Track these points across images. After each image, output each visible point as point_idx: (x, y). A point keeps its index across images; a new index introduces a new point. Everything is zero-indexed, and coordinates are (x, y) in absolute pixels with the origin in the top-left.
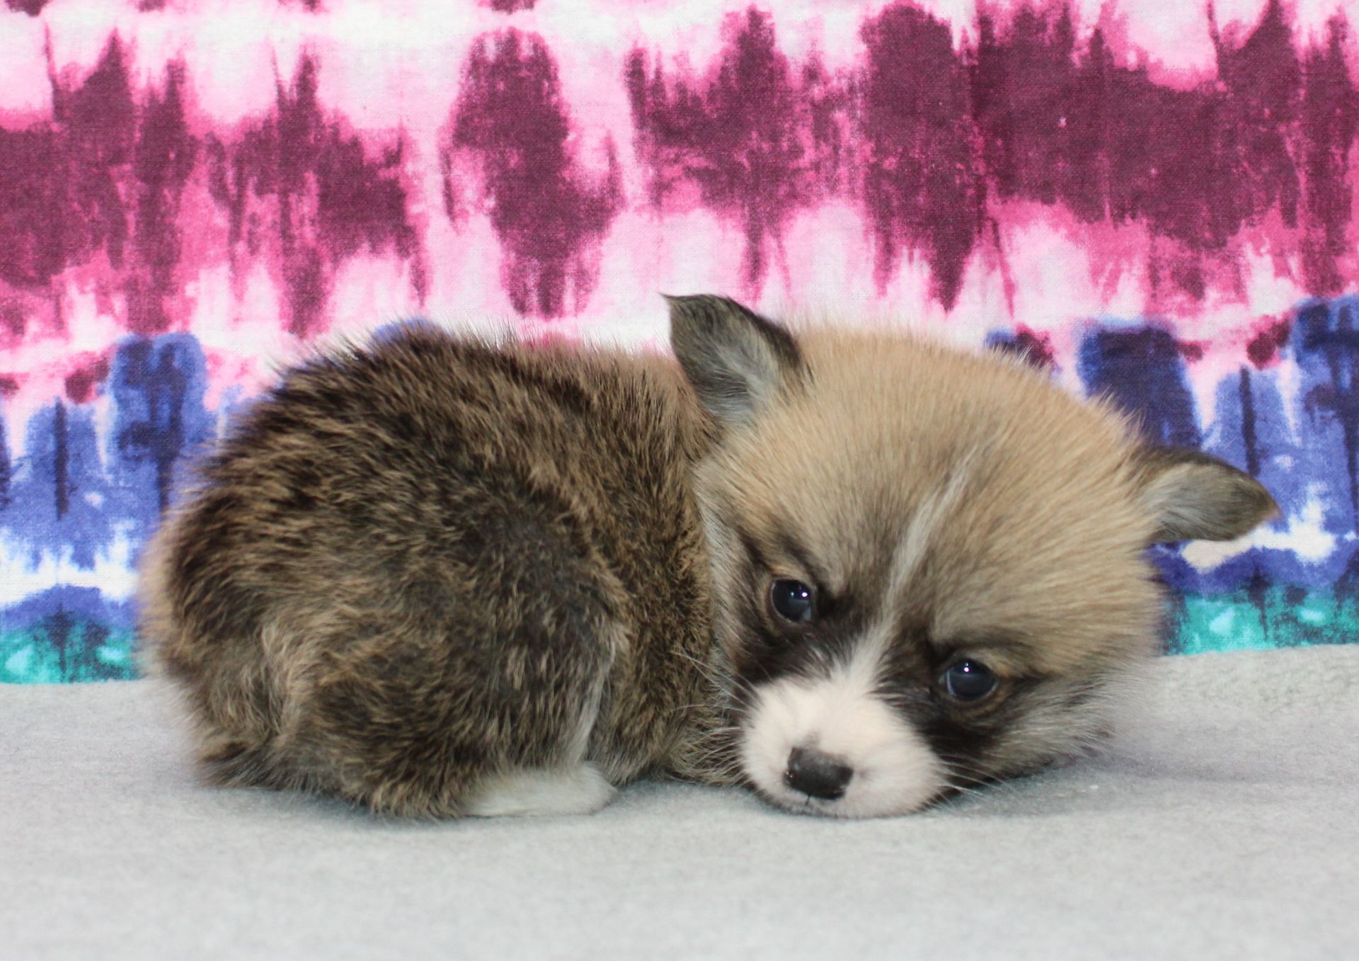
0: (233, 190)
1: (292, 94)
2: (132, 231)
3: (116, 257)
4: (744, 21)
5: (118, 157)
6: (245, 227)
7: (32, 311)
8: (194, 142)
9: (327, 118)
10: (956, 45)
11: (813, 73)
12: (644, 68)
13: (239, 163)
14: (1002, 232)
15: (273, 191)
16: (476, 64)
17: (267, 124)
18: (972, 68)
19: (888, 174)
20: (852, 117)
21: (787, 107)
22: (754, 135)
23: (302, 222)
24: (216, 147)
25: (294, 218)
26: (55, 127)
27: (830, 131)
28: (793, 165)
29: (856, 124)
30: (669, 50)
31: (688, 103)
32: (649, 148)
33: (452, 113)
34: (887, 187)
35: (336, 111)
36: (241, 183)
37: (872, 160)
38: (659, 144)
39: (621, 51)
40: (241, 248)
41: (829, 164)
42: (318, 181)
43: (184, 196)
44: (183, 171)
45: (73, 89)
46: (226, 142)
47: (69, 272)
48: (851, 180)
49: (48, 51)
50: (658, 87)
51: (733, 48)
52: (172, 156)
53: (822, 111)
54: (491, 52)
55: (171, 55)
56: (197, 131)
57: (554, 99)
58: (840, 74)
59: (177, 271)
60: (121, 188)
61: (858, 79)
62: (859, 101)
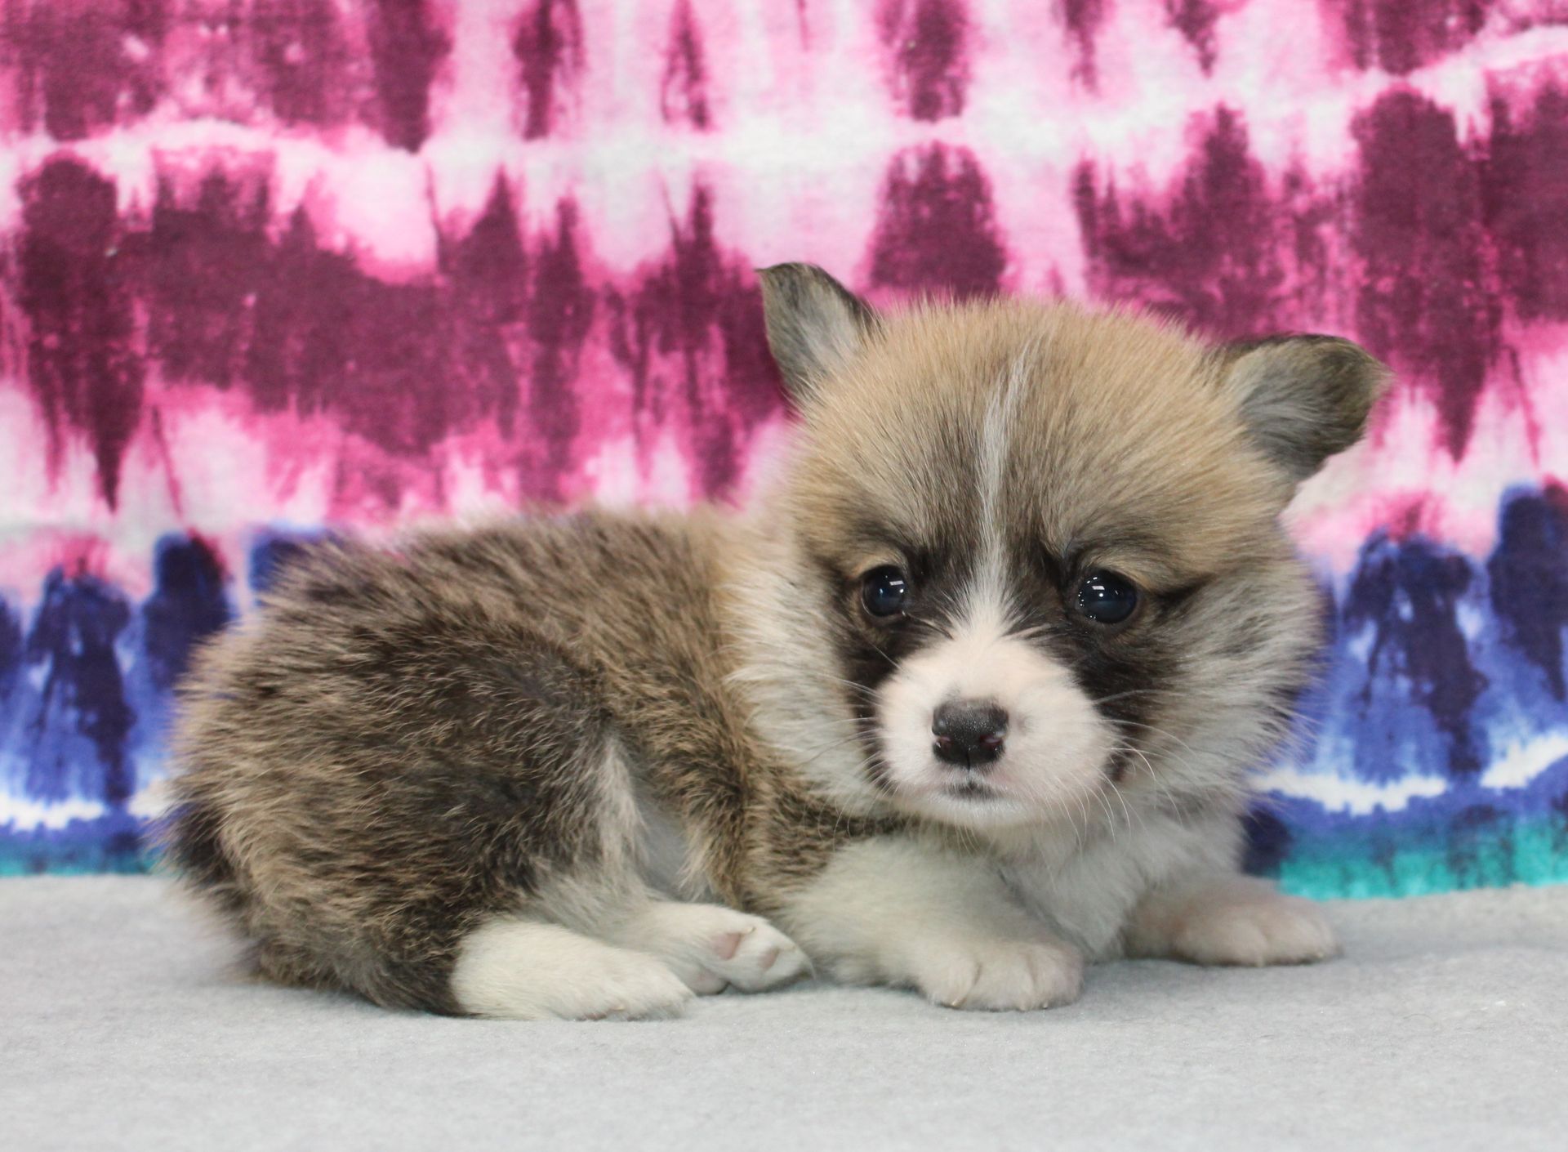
0: (634, 348)
1: (688, 234)
2: (525, 397)
3: (506, 428)
4: (1211, 122)
5: (509, 314)
6: (650, 393)
7: (410, 482)
8: (591, 296)
9: (726, 260)
10: (1462, 135)
11: (1295, 181)
12: (1094, 184)
13: (641, 315)
14: (1524, 364)
15: (677, 349)
16: (896, 187)
17: (664, 270)
18: (1481, 164)
19: (1383, 299)
20: (1341, 230)
21: (1264, 223)
22: (1227, 259)
23: (709, 384)
24: (614, 299)
25: (702, 379)
26: (440, 281)
27: (1315, 249)
28: (1273, 292)
29: (1344, 239)
30: (1123, 160)
31: (1146, 223)
32: (1102, 280)
33: (869, 246)
34: (1383, 314)
36: (643, 340)
37: (1365, 282)
38: (1115, 274)
39: (1065, 165)
40: (645, 417)
41: (1313, 290)
42: (723, 336)
43: (583, 358)
44: (580, 329)
45: (459, 237)
46: (625, 293)
47: (452, 441)
48: (1340, 307)
49: (430, 194)
50: (1111, 206)
51: (1200, 155)
52: (569, 311)
53: (1305, 229)
54: (913, 172)
55: (562, 192)
56: (593, 282)
57: (989, 225)
58: (1326, 180)
59: (576, 445)
60: (514, 350)
61: (1347, 184)
62: (1349, 210)
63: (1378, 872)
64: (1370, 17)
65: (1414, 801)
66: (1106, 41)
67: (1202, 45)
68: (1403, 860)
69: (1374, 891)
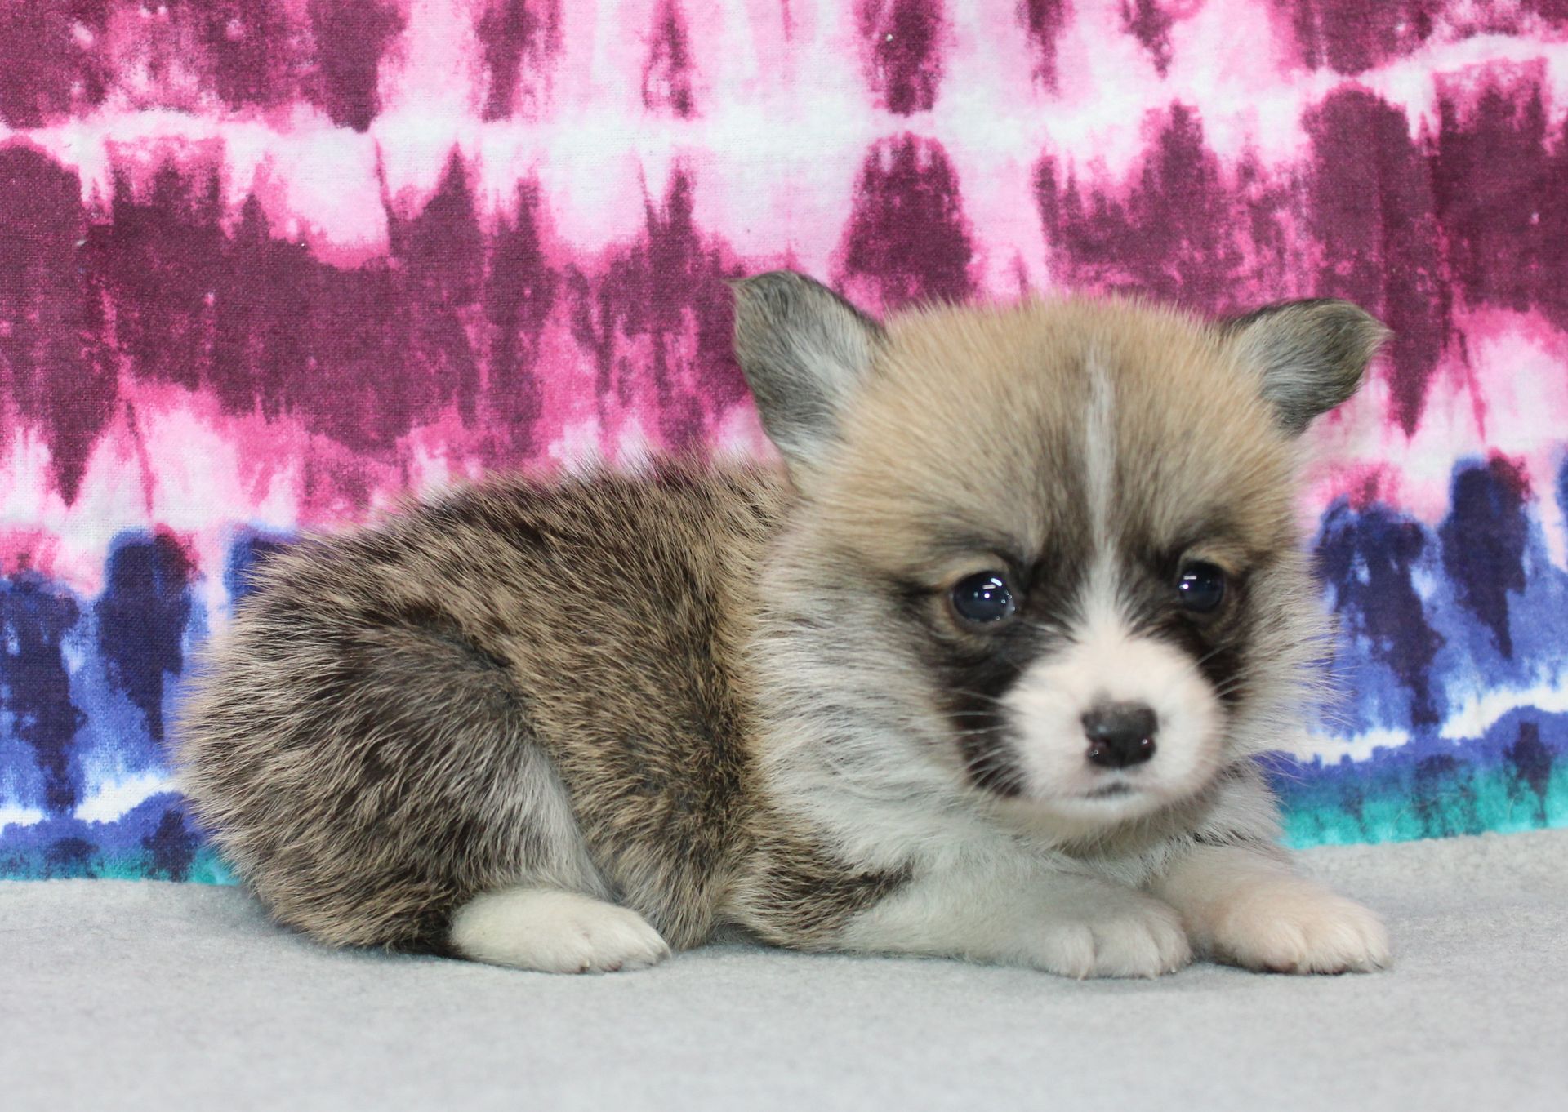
0: (599, 330)
1: (664, 216)
2: (485, 382)
3: (467, 413)
4: (1167, 118)
5: (465, 296)
6: (614, 376)
7: (377, 481)
8: (553, 277)
9: (706, 243)
10: (1414, 132)
11: (1248, 171)
12: (1055, 178)
13: (605, 297)
14: (1470, 346)
15: (645, 331)
16: (871, 176)
17: (636, 252)
18: (1433, 159)
19: (1341, 281)
20: (1297, 215)
21: (1222, 210)
22: (1185, 243)
23: (679, 367)
24: (578, 279)
25: (670, 361)
26: (393, 262)
27: (1272, 233)
28: (1231, 274)
29: (1302, 224)
30: (1083, 155)
31: (1106, 213)
32: (1065, 266)
33: (844, 234)
35: (715, 236)
36: (607, 321)
37: (1323, 264)
38: (1076, 261)
39: (1027, 159)
40: (611, 398)
41: (1273, 270)
42: (697, 318)
43: (543, 338)
44: (540, 312)
45: (410, 217)
46: (589, 274)
47: (416, 433)
48: (1300, 287)
49: (380, 172)
50: (1072, 197)
51: (1156, 148)
52: (528, 292)
53: (1261, 213)
54: (887, 162)
55: (522, 173)
56: (557, 263)
57: (955, 216)
58: (1279, 168)
59: (538, 427)
60: (471, 332)
61: (1300, 173)
62: (1303, 196)
63: (1350, 820)
64: (1318, 21)
65: (1378, 751)
66: (1066, 44)
67: (1157, 49)
68: (1370, 808)
69: (1347, 837)
